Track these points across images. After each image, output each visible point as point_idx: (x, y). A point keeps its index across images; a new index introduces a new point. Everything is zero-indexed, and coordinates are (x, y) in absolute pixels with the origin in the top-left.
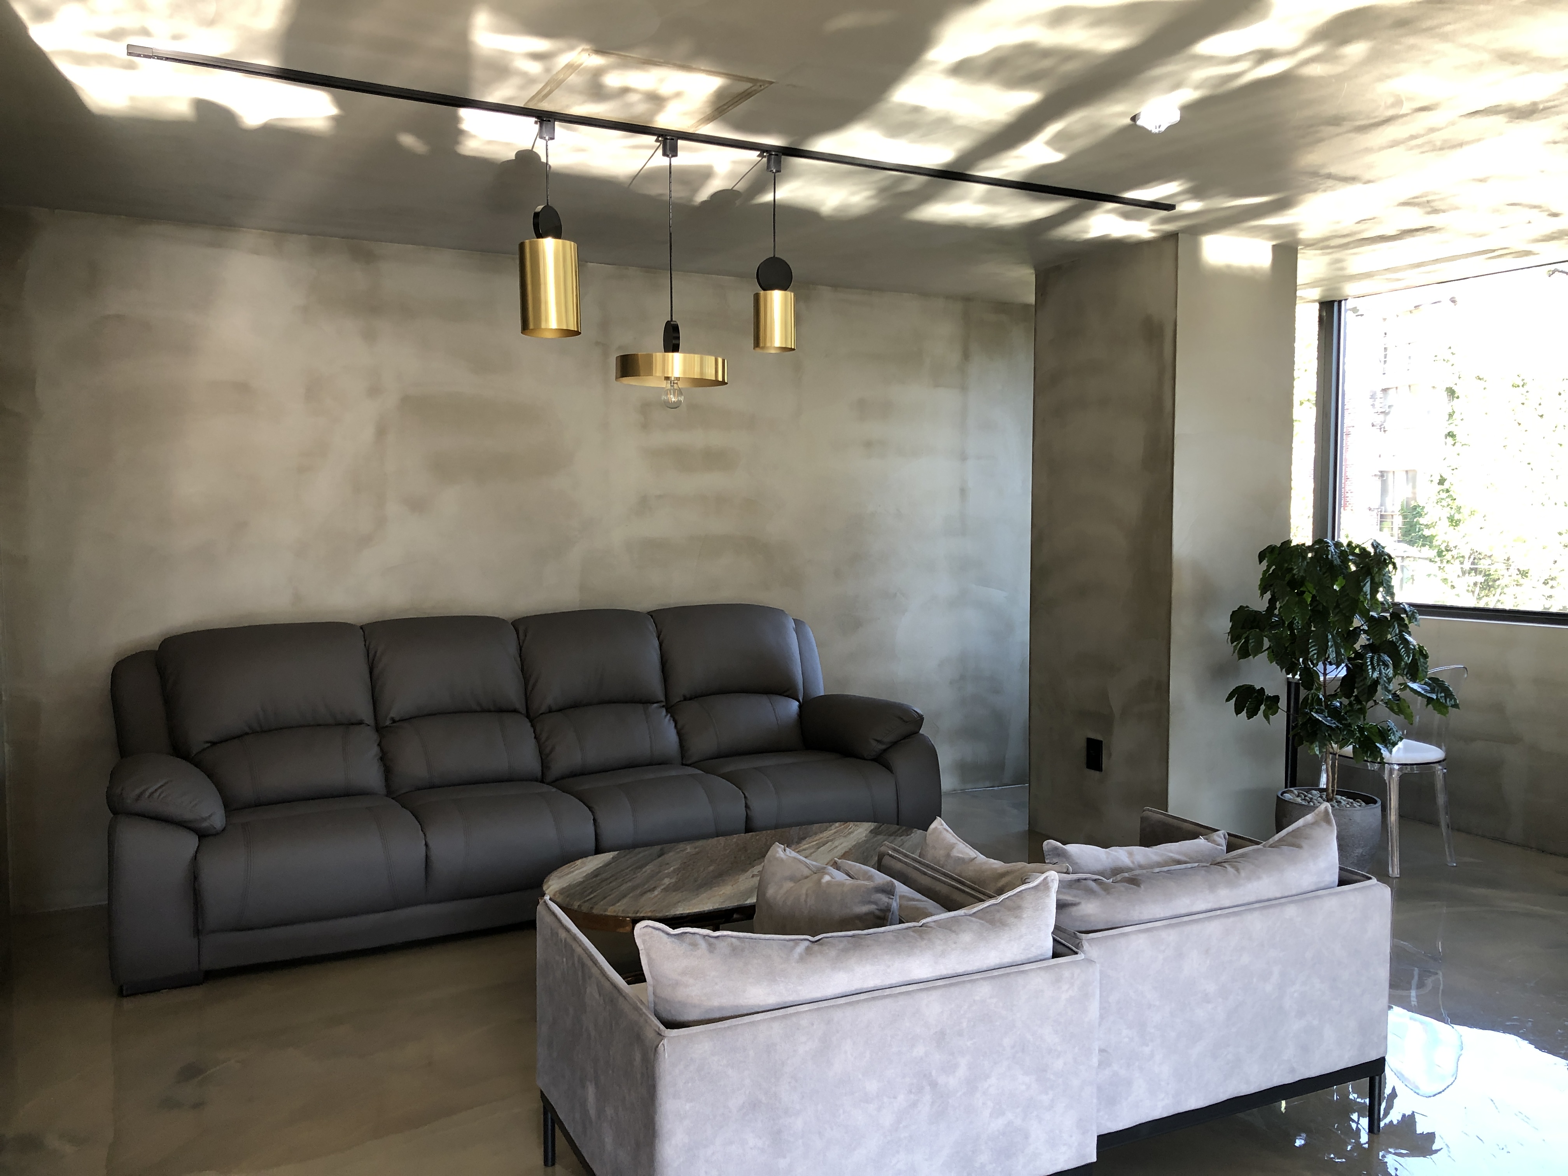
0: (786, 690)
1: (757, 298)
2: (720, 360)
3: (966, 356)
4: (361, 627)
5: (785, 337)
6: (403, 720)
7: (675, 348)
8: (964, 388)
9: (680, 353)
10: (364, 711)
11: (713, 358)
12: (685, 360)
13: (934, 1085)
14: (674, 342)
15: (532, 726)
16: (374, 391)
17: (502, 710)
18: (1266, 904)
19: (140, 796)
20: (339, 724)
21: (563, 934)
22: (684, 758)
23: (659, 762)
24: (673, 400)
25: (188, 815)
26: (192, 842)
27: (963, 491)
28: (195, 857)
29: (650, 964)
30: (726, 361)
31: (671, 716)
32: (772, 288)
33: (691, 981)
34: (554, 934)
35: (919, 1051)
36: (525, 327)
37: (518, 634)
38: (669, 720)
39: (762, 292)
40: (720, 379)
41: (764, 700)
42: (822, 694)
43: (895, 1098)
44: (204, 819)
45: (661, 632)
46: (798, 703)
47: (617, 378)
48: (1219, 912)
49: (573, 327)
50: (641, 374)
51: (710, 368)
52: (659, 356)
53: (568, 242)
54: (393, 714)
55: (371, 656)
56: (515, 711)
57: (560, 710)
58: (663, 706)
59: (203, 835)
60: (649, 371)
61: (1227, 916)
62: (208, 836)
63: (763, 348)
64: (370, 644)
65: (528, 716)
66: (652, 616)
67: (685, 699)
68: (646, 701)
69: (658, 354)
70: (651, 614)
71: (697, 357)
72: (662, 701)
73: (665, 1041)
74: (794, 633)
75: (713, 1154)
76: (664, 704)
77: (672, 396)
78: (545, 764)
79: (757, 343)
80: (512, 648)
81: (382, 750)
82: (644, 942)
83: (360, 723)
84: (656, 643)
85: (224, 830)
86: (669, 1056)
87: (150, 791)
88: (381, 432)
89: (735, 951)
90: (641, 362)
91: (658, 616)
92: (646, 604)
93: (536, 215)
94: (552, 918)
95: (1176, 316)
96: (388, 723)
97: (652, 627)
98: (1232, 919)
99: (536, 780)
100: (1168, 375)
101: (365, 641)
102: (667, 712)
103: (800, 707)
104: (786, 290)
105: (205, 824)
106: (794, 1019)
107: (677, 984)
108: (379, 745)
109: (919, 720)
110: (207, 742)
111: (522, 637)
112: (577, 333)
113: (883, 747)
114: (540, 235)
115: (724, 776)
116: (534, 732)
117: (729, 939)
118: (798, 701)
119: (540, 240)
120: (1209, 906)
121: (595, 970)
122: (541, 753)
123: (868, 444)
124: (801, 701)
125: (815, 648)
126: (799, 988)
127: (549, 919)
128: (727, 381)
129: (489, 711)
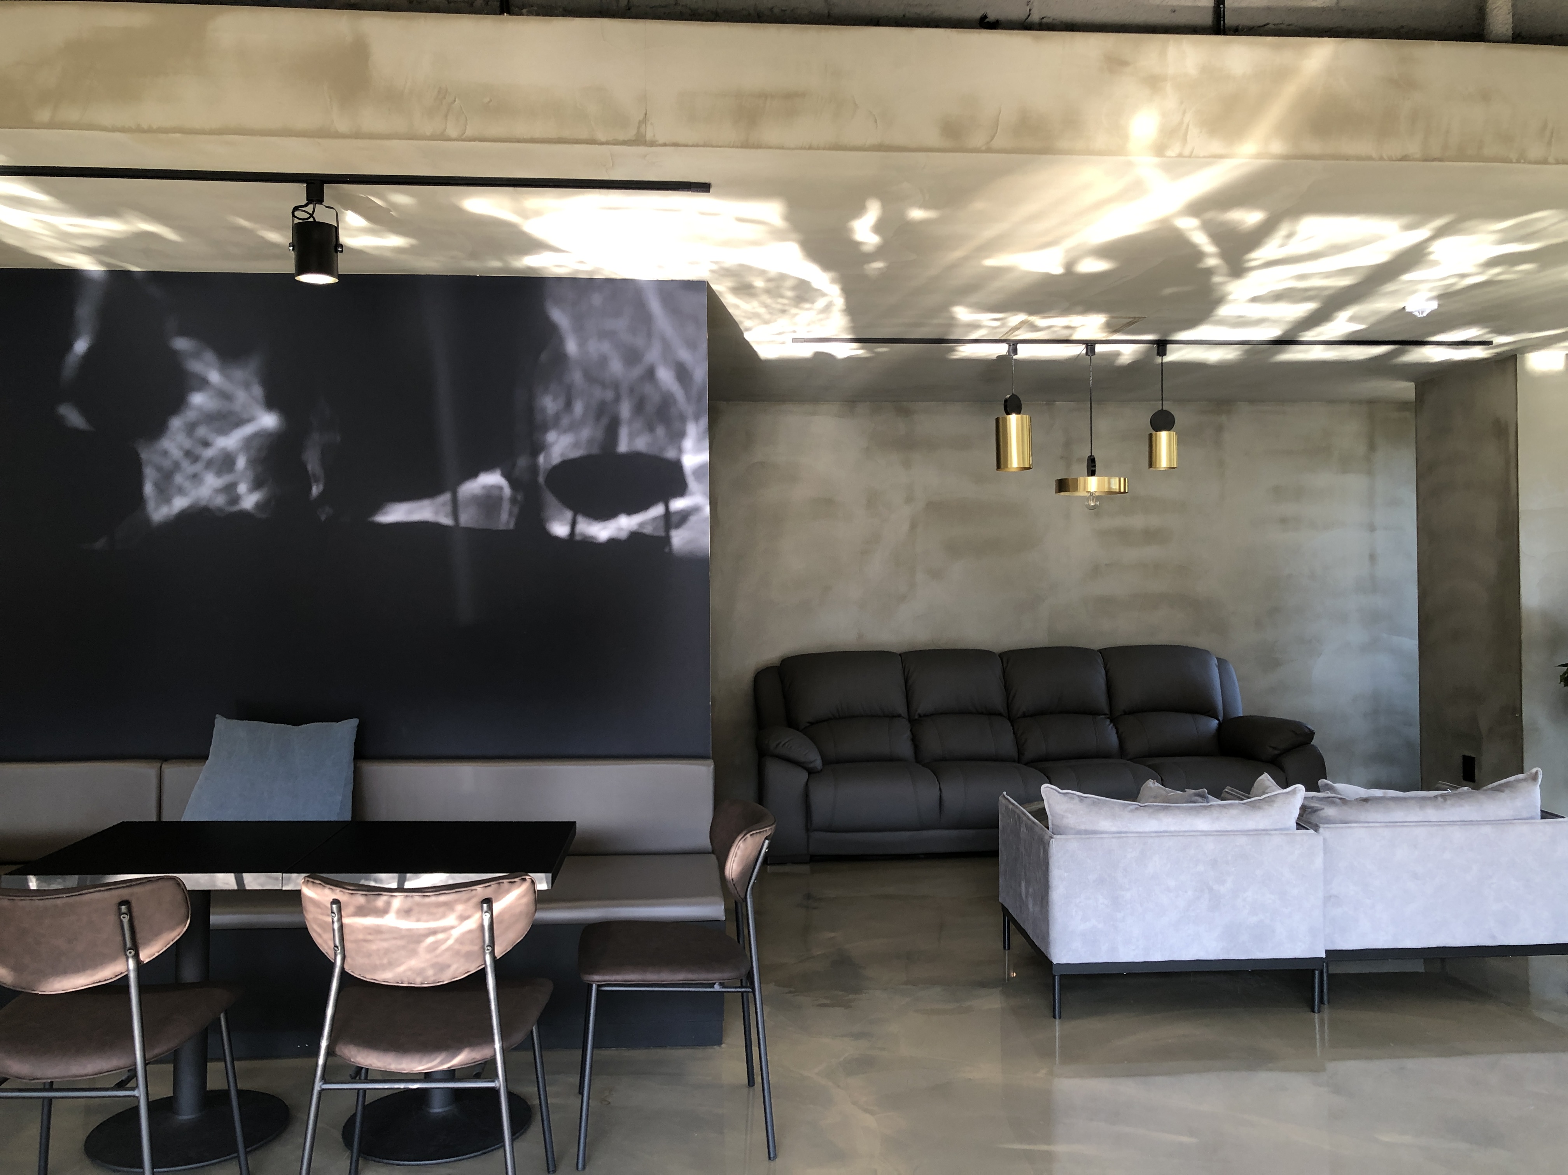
0: (1211, 712)
1: (1151, 436)
2: (1122, 479)
3: (1372, 447)
4: (900, 655)
5: (1170, 459)
6: (926, 716)
7: (1092, 473)
8: (1370, 473)
9: (1097, 476)
10: (902, 709)
11: (1117, 479)
12: (1099, 481)
13: (1211, 889)
14: (1094, 469)
15: (1012, 725)
16: (909, 500)
17: (991, 713)
18: (1465, 823)
19: (777, 745)
20: (887, 716)
21: (1011, 806)
22: (1122, 752)
23: (1101, 755)
24: (1092, 504)
25: (802, 759)
26: (804, 775)
27: (1372, 557)
28: (807, 784)
29: (1049, 807)
30: (1126, 479)
31: (1114, 725)
32: (1160, 430)
33: (1070, 816)
34: (1007, 808)
35: (1201, 868)
36: (999, 467)
37: (1002, 663)
38: (1112, 728)
39: (1154, 433)
40: (1122, 490)
41: (1188, 717)
42: (1241, 714)
43: (1186, 892)
44: (811, 762)
45: (1107, 665)
46: (1217, 721)
47: (1056, 493)
48: (1427, 823)
49: (1027, 466)
50: (1071, 490)
51: (1115, 484)
52: (1081, 480)
53: (1025, 416)
54: (920, 711)
55: (906, 673)
56: (1000, 714)
57: (1031, 716)
58: (1108, 718)
59: (811, 772)
60: (1076, 489)
61: (1431, 826)
62: (814, 773)
63: (1156, 467)
64: (905, 665)
65: (1009, 719)
66: (1101, 653)
67: (1125, 713)
68: (1094, 713)
69: (1081, 478)
70: (1100, 651)
71: (1106, 479)
72: (1108, 715)
73: (1053, 840)
74: (1217, 669)
75: (1080, 902)
76: (1108, 716)
77: (1091, 502)
78: (1020, 753)
79: (1151, 464)
80: (998, 671)
81: (912, 734)
82: (1046, 795)
83: (899, 716)
84: (1103, 672)
85: (821, 770)
86: (1055, 847)
87: (783, 743)
88: (913, 526)
89: (1094, 803)
90: (1070, 483)
91: (1105, 653)
92: (1098, 644)
93: (1006, 401)
94: (1007, 801)
95: (1517, 419)
96: (916, 717)
97: (1100, 660)
98: (1435, 828)
99: (1014, 761)
100: (1513, 465)
101: (902, 664)
102: (1111, 722)
103: (1220, 725)
104: (1169, 430)
105: (811, 765)
106: (1125, 839)
107: (1063, 817)
108: (911, 730)
109: (1311, 734)
110: (808, 722)
111: (1005, 665)
112: (1030, 468)
113: (1277, 752)
114: (1008, 413)
115: (1149, 766)
116: (1013, 729)
117: (1092, 799)
118: (1218, 720)
119: (1008, 416)
120: (1420, 819)
121: (1024, 818)
122: (1017, 744)
123: (1283, 521)
124: (1221, 719)
125: (1236, 682)
126: (1129, 825)
127: (1004, 801)
128: (1128, 490)
129: (982, 713)
